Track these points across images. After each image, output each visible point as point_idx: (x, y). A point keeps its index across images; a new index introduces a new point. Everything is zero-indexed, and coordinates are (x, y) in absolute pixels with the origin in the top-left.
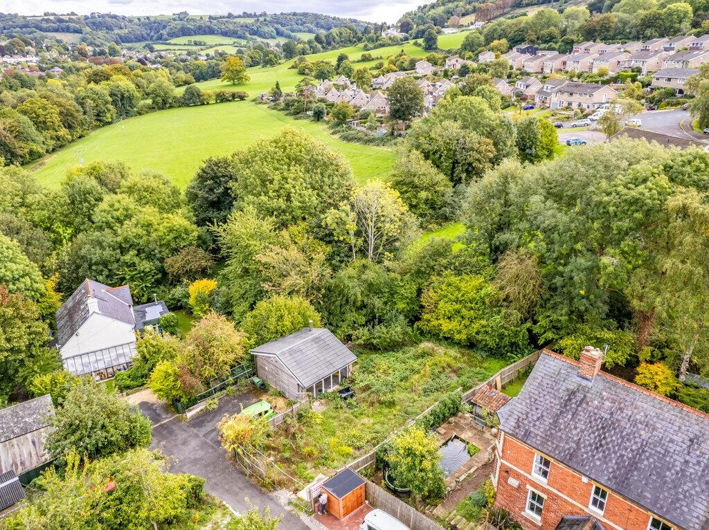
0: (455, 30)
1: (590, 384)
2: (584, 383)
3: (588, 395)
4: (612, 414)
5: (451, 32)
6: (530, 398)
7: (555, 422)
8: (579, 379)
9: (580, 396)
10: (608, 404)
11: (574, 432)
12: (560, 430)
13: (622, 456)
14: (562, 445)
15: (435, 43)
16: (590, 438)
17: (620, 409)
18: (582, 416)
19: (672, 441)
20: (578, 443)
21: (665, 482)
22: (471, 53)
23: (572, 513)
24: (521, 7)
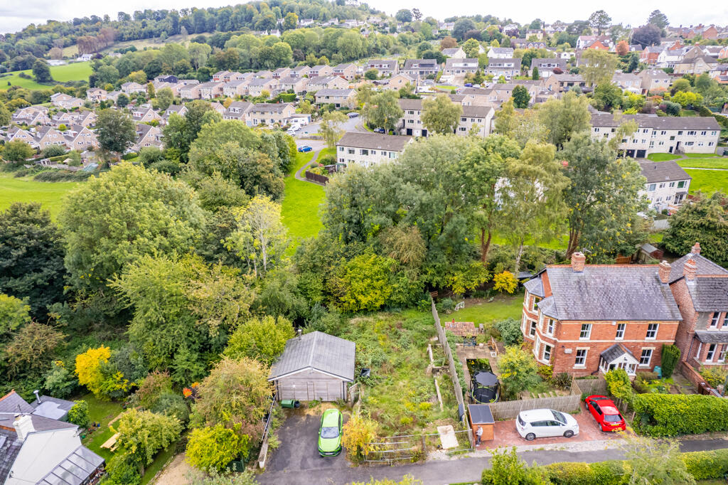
0: (62, 62)
1: (583, 274)
2: (580, 274)
3: (587, 280)
4: (603, 284)
5: (58, 64)
6: (561, 295)
7: (583, 301)
8: (576, 274)
9: (583, 282)
10: (597, 280)
11: (596, 302)
12: (589, 304)
13: (623, 302)
14: (595, 311)
15: (49, 75)
16: (604, 302)
17: (605, 280)
18: (592, 292)
19: (635, 284)
20: (602, 307)
21: (646, 304)
22: (110, 85)
23: (606, 349)
24: (125, 41)
